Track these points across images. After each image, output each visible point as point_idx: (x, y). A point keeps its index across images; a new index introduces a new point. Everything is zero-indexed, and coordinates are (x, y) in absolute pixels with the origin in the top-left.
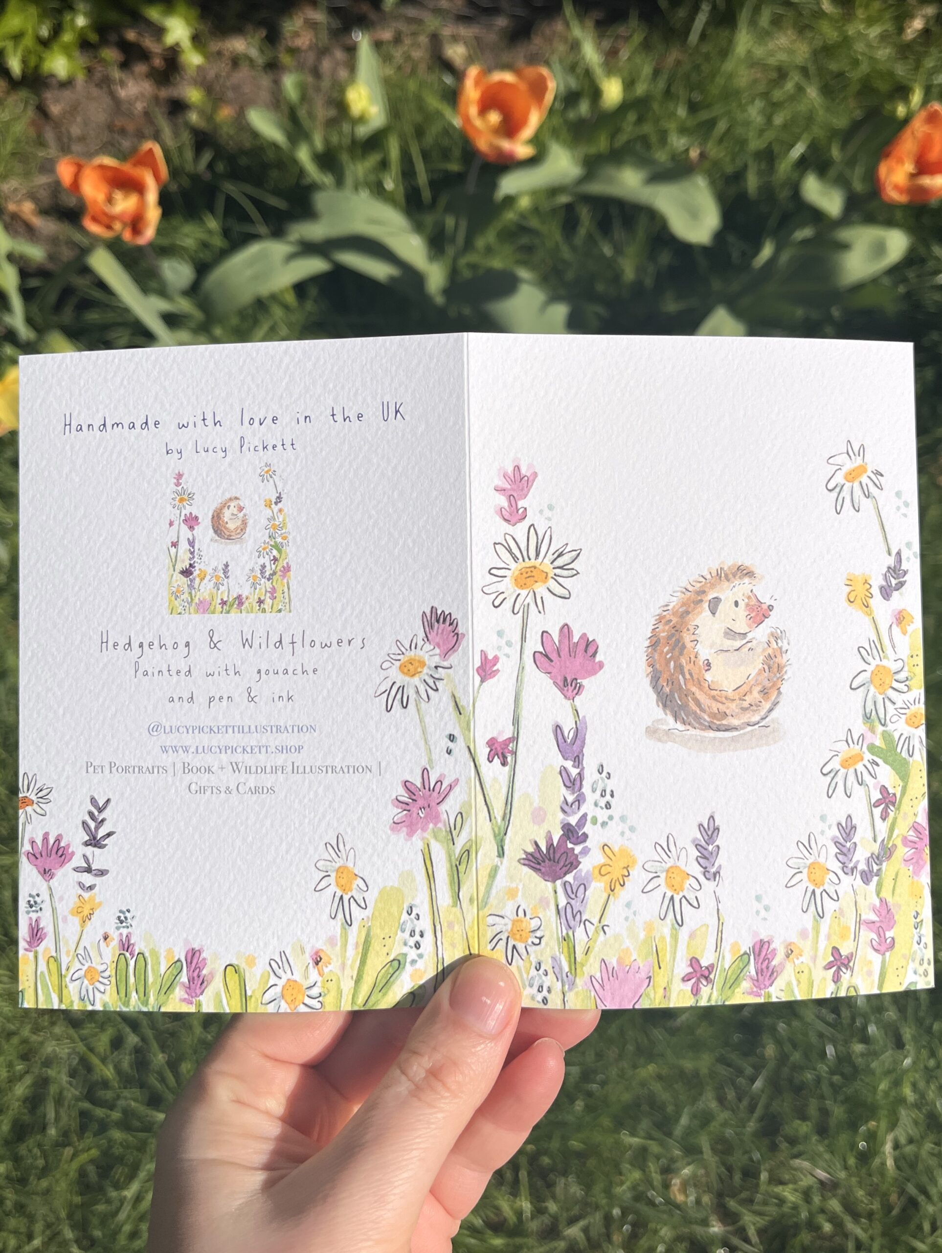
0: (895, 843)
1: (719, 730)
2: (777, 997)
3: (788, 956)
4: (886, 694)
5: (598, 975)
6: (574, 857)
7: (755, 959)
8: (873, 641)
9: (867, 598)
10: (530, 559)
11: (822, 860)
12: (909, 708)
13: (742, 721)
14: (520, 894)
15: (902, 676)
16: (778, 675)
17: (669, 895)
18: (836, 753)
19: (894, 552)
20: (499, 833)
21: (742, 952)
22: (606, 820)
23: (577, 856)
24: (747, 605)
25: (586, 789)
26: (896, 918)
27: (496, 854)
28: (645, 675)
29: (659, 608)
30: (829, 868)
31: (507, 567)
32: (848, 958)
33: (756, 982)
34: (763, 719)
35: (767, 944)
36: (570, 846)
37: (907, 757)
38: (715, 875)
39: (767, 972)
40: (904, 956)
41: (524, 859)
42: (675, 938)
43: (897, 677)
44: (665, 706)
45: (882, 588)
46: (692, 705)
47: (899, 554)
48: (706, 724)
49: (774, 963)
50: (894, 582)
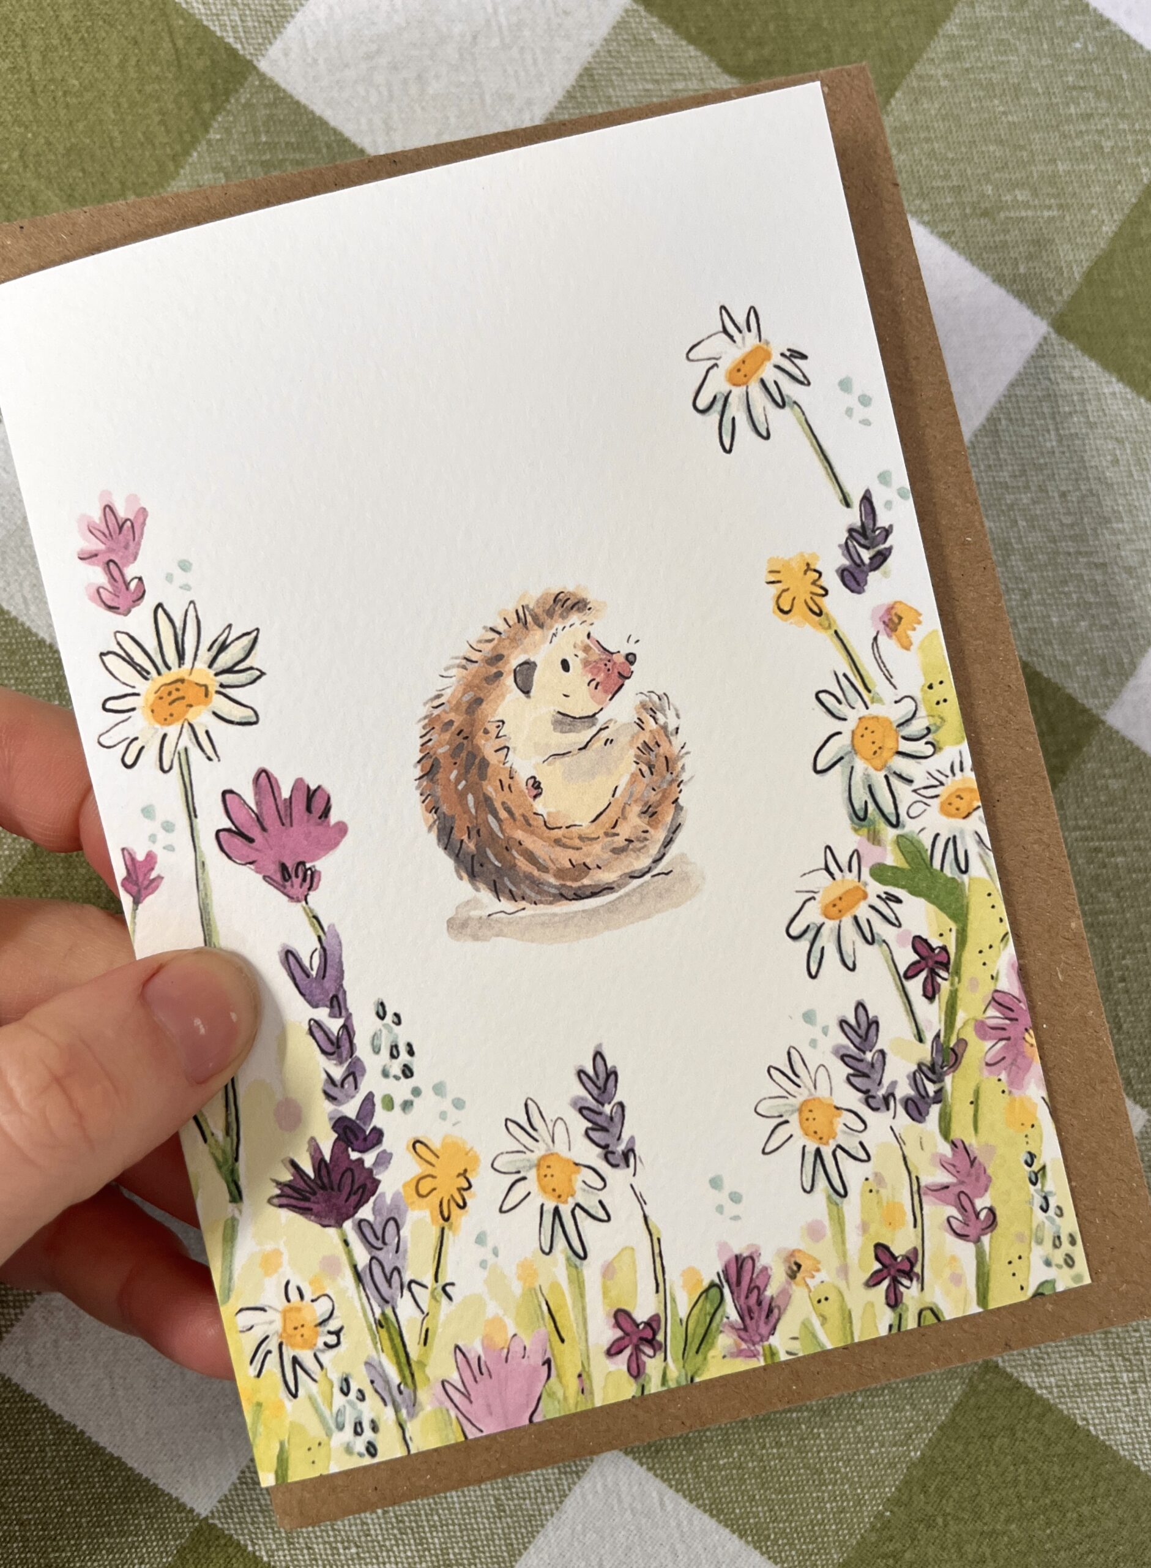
0: (961, 1036)
1: (578, 897)
2: (789, 1353)
3: (793, 1275)
4: (889, 769)
5: (454, 1377)
6: (365, 1174)
7: (732, 1293)
8: (845, 675)
9: (816, 598)
10: (169, 668)
11: (823, 1091)
12: (942, 784)
13: (620, 873)
14: (285, 1258)
15: (917, 727)
16: (669, 777)
17: (550, 1207)
18: (811, 895)
19: (856, 498)
20: (226, 1160)
21: (705, 1284)
22: (409, 1097)
23: (370, 1171)
24: (586, 663)
25: (363, 1050)
26: (989, 1171)
27: (227, 1197)
28: (426, 829)
29: (425, 704)
30: (839, 1105)
31: (131, 691)
32: (908, 1259)
33: (743, 1331)
34: (657, 861)
35: (750, 1262)
36: (354, 1155)
37: (956, 875)
38: (626, 1156)
39: (760, 1310)
40: (1020, 1237)
41: (278, 1196)
42: (578, 1284)
43: (907, 731)
44: (473, 876)
45: (843, 573)
46: (523, 864)
47: (867, 499)
48: (553, 891)
49: (769, 1293)
50: (866, 555)
